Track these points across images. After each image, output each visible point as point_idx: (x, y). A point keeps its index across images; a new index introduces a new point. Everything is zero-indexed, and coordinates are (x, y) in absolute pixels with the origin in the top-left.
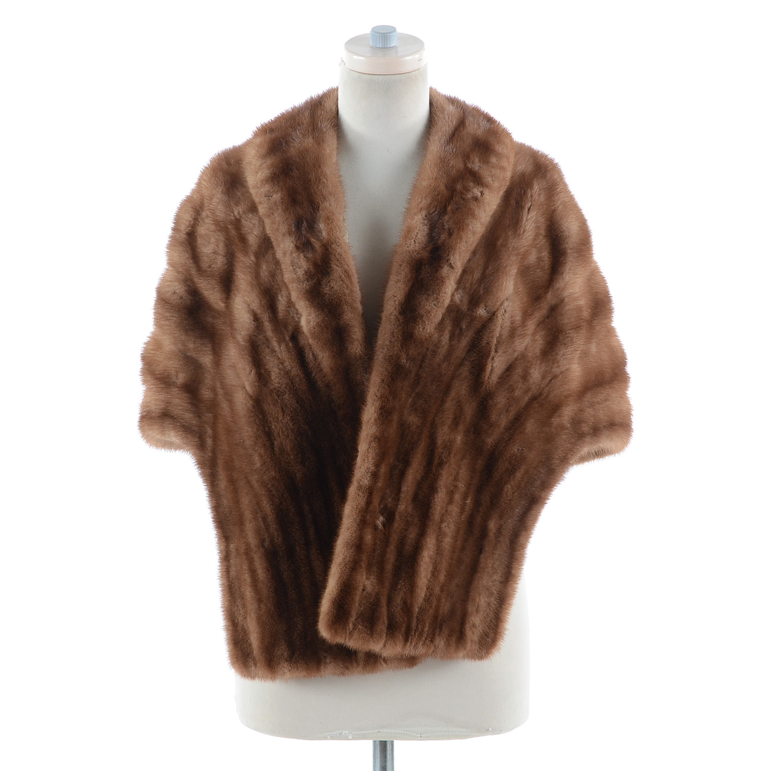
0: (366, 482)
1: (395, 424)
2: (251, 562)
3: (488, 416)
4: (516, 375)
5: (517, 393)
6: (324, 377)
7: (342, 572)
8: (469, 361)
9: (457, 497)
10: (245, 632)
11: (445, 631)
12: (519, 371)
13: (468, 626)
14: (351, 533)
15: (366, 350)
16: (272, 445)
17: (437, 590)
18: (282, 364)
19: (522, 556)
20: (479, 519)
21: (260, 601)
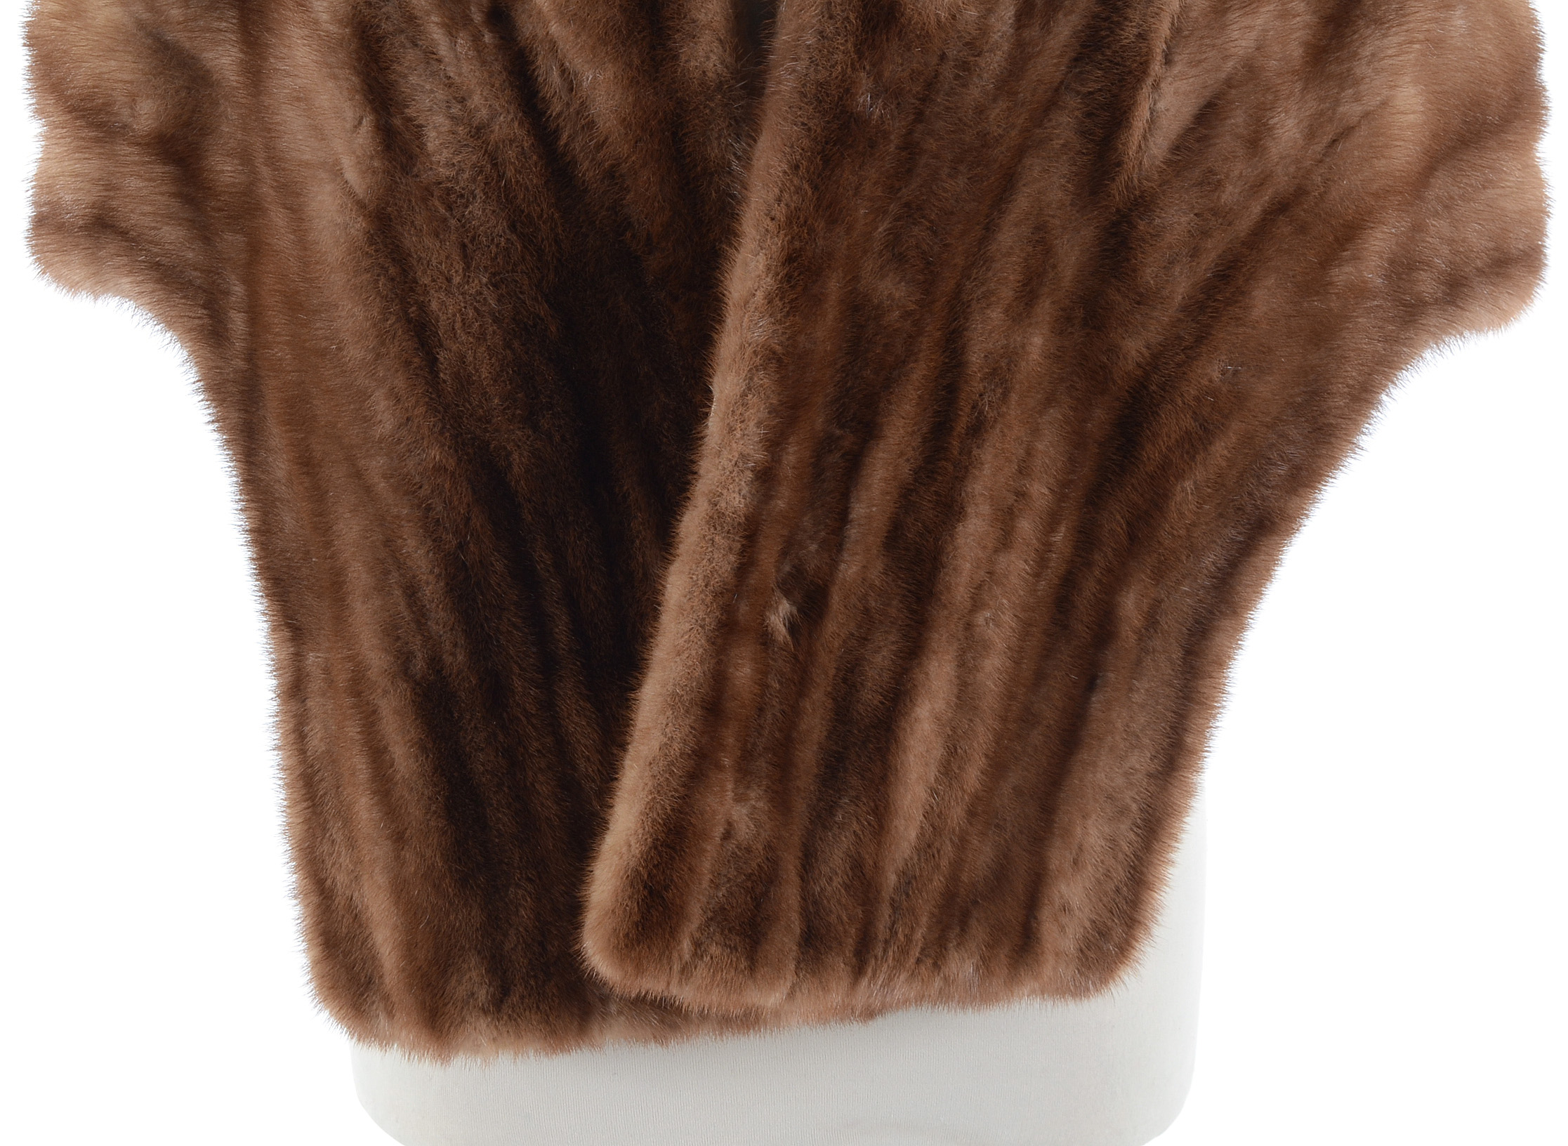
0: (737, 500)
1: (831, 312)
2: (370, 721)
3: (1134, 271)
4: (1228, 138)
5: (1230, 194)
6: (599, 146)
7: (658, 789)
8: (1078, 93)
9: (1026, 527)
10: (357, 918)
11: (979, 932)
12: (1238, 119)
13: (1046, 914)
14: (689, 667)
15: (738, 59)
16: (432, 362)
17: (957, 814)
18: (462, 101)
19: (1219, 688)
20: (1089, 588)
21: (399, 838)
